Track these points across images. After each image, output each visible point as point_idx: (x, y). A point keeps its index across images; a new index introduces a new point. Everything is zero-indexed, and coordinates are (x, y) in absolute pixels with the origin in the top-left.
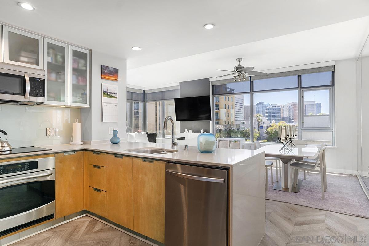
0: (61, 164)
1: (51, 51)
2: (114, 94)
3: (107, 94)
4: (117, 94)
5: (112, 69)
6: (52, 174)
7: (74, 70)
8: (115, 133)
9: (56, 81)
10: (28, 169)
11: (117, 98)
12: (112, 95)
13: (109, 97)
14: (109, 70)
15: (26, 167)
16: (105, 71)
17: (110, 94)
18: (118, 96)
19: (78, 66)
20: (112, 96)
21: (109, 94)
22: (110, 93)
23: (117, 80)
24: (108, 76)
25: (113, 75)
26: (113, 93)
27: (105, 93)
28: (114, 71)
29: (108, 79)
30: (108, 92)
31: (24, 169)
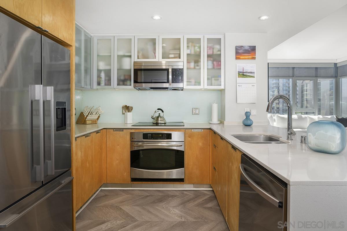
0: (190, 139)
1: (190, 44)
2: (251, 73)
3: (243, 74)
4: (254, 73)
5: (247, 48)
6: (182, 146)
7: (209, 56)
8: (247, 114)
9: (194, 68)
10: (166, 138)
11: (254, 77)
12: (249, 74)
13: (244, 77)
14: (244, 49)
15: (164, 137)
16: (239, 51)
17: (246, 74)
18: (255, 75)
19: (213, 52)
20: (249, 76)
21: (244, 74)
22: (246, 72)
23: (254, 58)
24: (243, 55)
25: (249, 53)
26: (249, 73)
27: (240, 74)
28: (249, 50)
29: (243, 59)
30: (243, 72)
31: (163, 138)
